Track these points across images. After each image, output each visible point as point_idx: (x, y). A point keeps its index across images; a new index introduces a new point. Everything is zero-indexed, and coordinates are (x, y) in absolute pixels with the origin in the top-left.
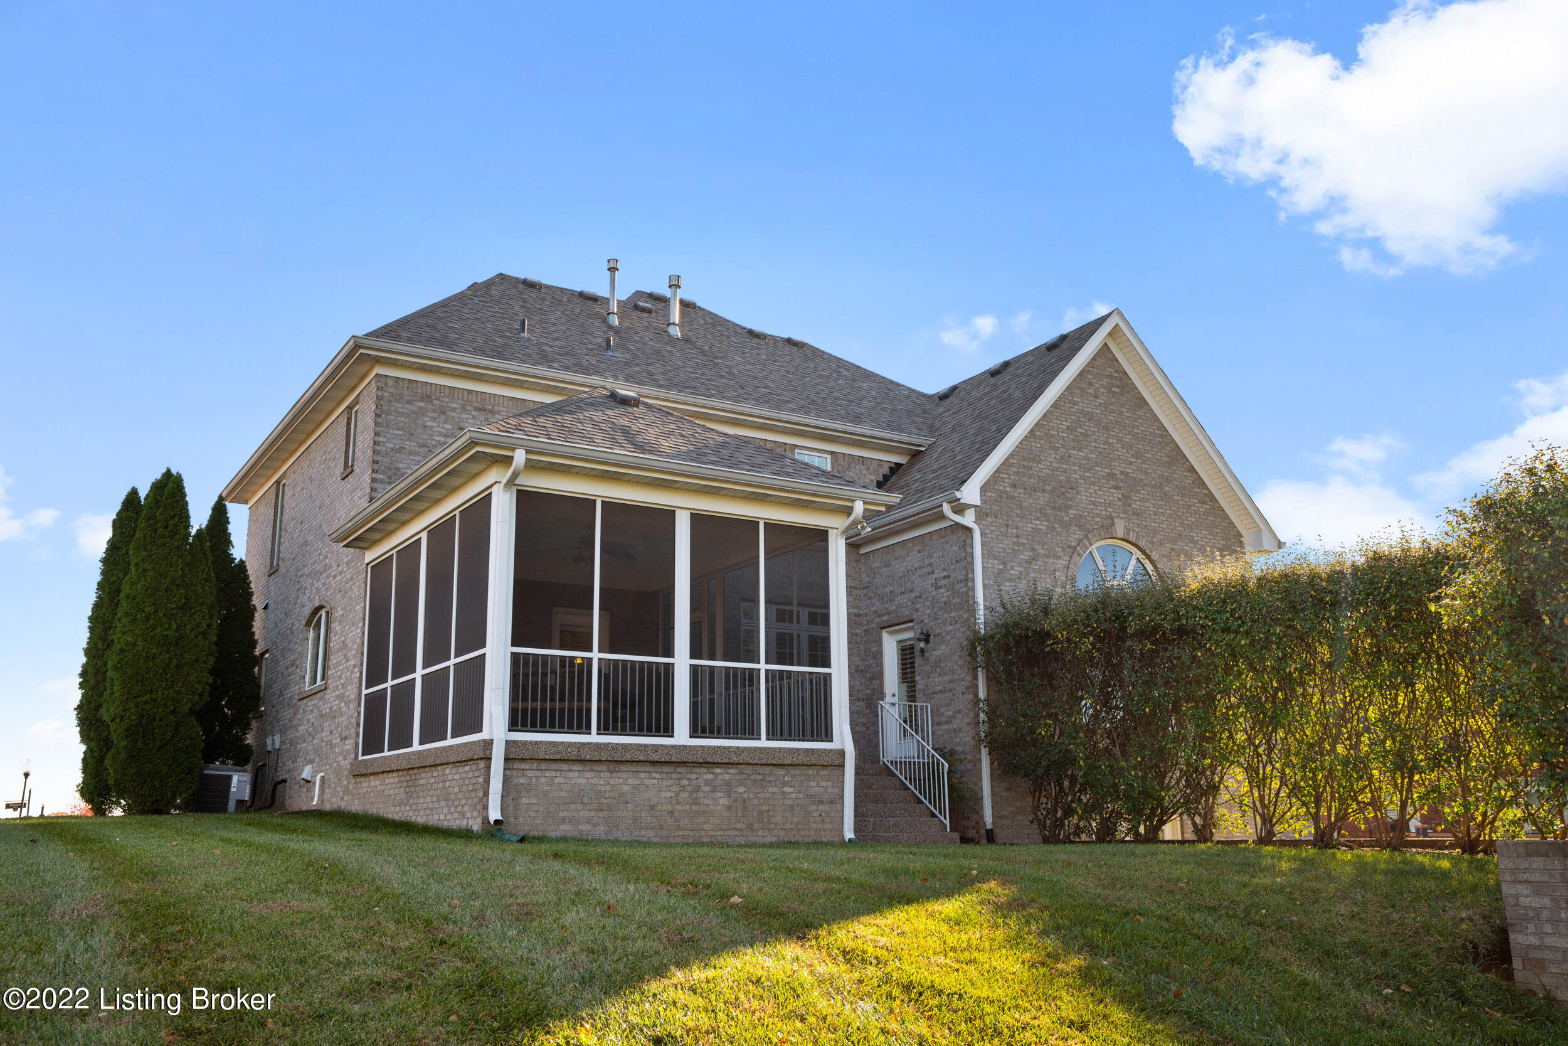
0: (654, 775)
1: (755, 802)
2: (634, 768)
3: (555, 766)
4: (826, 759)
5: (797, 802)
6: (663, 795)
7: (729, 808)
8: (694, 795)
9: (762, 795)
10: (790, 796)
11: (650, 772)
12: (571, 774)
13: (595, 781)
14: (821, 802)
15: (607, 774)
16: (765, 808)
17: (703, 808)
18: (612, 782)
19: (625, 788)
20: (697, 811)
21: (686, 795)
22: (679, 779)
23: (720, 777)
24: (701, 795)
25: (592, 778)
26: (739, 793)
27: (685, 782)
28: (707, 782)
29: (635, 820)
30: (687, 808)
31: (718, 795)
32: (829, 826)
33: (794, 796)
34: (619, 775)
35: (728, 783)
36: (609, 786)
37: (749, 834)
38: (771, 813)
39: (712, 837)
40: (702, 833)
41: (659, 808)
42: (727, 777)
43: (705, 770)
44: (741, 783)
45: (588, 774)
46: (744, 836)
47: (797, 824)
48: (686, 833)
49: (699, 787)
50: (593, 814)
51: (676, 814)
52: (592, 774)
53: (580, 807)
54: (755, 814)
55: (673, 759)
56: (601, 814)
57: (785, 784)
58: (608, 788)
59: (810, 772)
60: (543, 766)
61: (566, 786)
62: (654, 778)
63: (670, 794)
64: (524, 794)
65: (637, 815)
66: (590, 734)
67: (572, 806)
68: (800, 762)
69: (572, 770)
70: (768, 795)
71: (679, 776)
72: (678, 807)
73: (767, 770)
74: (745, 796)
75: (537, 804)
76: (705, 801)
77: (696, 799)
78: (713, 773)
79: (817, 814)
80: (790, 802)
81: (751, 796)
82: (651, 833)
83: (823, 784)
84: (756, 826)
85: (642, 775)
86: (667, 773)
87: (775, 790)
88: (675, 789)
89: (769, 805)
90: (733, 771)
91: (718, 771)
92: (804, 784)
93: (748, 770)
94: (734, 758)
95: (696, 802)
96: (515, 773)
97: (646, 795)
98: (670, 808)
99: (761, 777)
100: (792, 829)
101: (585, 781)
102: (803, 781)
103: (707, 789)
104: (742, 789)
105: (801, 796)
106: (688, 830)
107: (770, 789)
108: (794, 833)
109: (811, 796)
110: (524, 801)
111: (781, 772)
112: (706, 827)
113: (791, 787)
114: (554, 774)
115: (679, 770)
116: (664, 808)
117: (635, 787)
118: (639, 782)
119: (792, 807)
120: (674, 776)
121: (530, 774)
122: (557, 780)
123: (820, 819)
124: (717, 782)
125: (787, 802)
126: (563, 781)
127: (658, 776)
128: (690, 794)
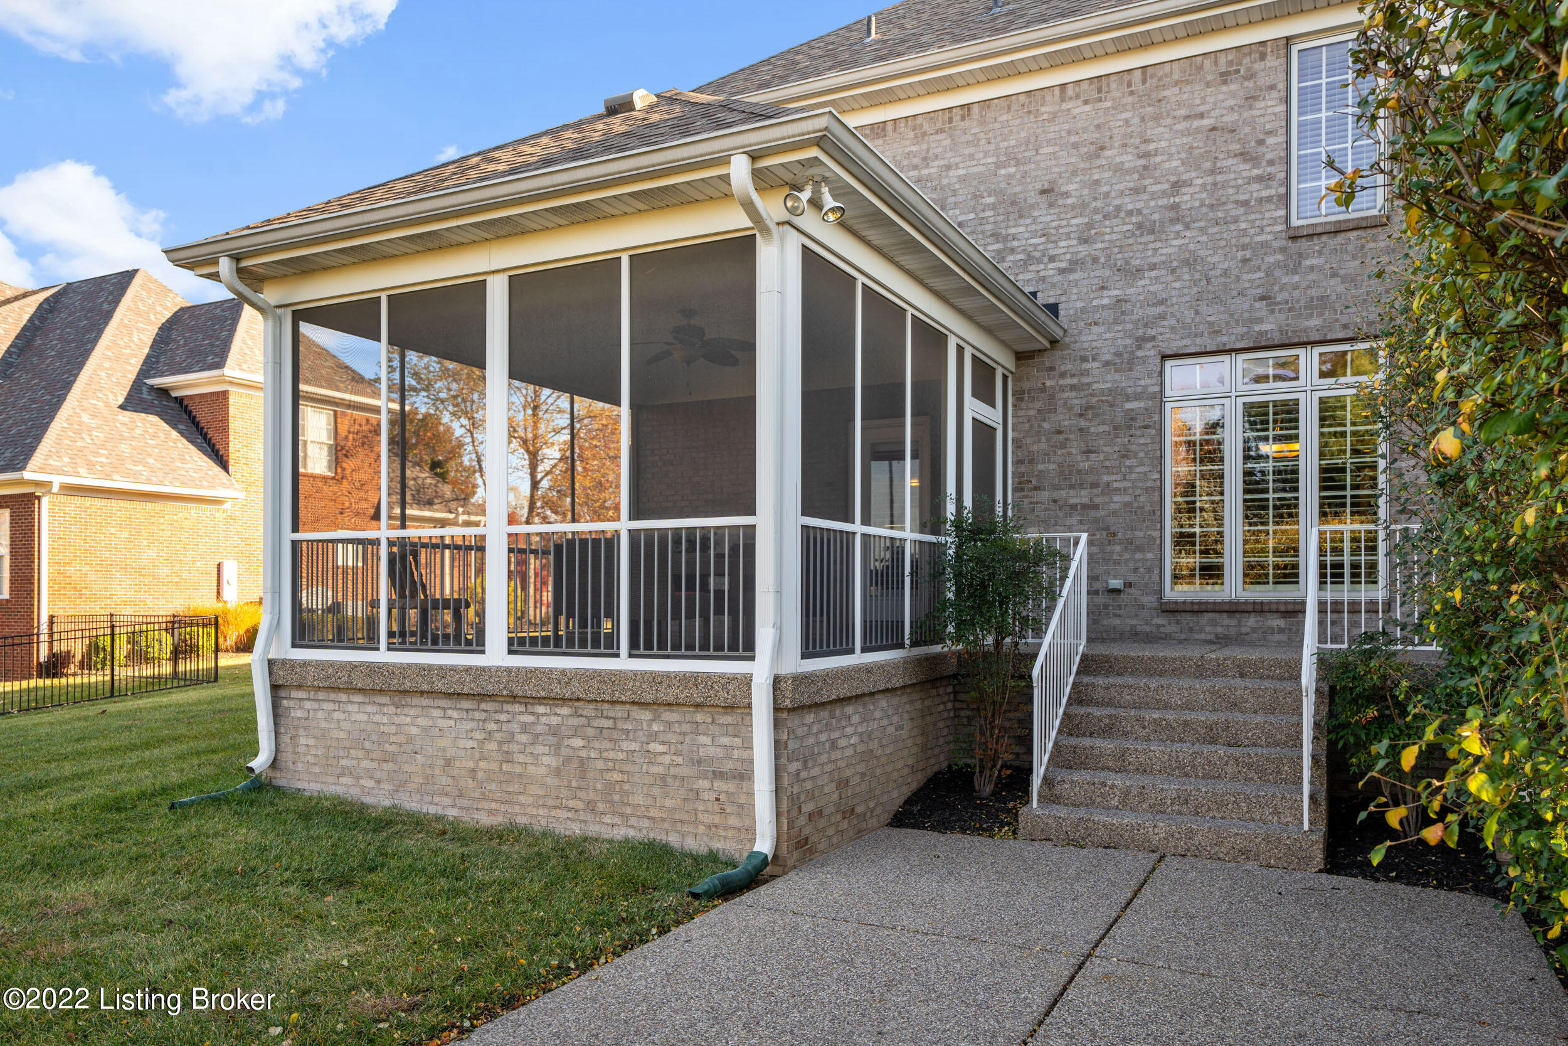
0: (450, 713)
1: (600, 765)
2: (426, 702)
3: (333, 696)
4: (722, 694)
5: (673, 771)
6: (462, 743)
7: (557, 772)
8: (505, 747)
9: (612, 755)
10: (660, 759)
11: (444, 709)
12: (350, 707)
13: (377, 718)
14: (719, 775)
15: (392, 710)
16: (617, 777)
17: (519, 769)
18: (397, 720)
19: (414, 731)
20: (509, 773)
21: (493, 746)
22: (484, 721)
23: (543, 719)
24: (514, 747)
25: (374, 714)
26: (573, 748)
27: (492, 726)
28: (525, 727)
29: (426, 777)
30: (495, 766)
31: (540, 749)
32: (733, 821)
33: (667, 759)
34: (406, 710)
35: (555, 731)
36: (394, 727)
37: (589, 817)
38: (627, 787)
39: (532, 816)
40: (517, 809)
41: (457, 764)
42: (555, 720)
43: (522, 708)
44: (576, 732)
45: (370, 709)
46: (581, 821)
47: (672, 810)
48: (493, 805)
49: (513, 734)
50: (375, 765)
51: (480, 775)
52: (374, 709)
53: (360, 754)
54: (599, 786)
55: (466, 690)
56: (385, 766)
57: (654, 737)
58: (393, 729)
59: (700, 717)
60: (321, 695)
61: (345, 723)
62: (450, 718)
63: (471, 744)
64: (301, 732)
65: (429, 772)
66: (378, 649)
67: (352, 752)
68: (672, 699)
69: (352, 702)
70: (621, 756)
71: (483, 716)
72: (482, 764)
73: (619, 711)
74: (583, 754)
75: (316, 747)
76: (521, 758)
77: (507, 753)
78: (533, 713)
79: (712, 796)
80: (661, 770)
81: (593, 755)
82: (448, 801)
83: (725, 741)
84: (601, 807)
85: (436, 713)
86: (467, 711)
87: (634, 746)
88: (479, 735)
89: (622, 772)
90: (565, 711)
91: (541, 709)
92: (688, 739)
93: (589, 710)
94: (556, 689)
95: (508, 757)
96: (292, 704)
97: (442, 743)
98: (471, 765)
99: (610, 723)
100: (663, 820)
101: (365, 717)
102: (684, 734)
103: (524, 738)
104: (578, 742)
105: (680, 760)
106: (497, 801)
107: (625, 745)
108: (666, 825)
109: (699, 762)
110: (303, 741)
111: (645, 715)
112: (522, 799)
113: (663, 743)
114: (331, 706)
115: (483, 706)
116: (464, 764)
117: (426, 730)
118: (430, 723)
119: (663, 778)
120: (477, 715)
121: (308, 705)
122: (336, 715)
123: (716, 807)
124: (540, 729)
125: (654, 769)
126: (342, 716)
127: (455, 714)
128: (500, 744)
